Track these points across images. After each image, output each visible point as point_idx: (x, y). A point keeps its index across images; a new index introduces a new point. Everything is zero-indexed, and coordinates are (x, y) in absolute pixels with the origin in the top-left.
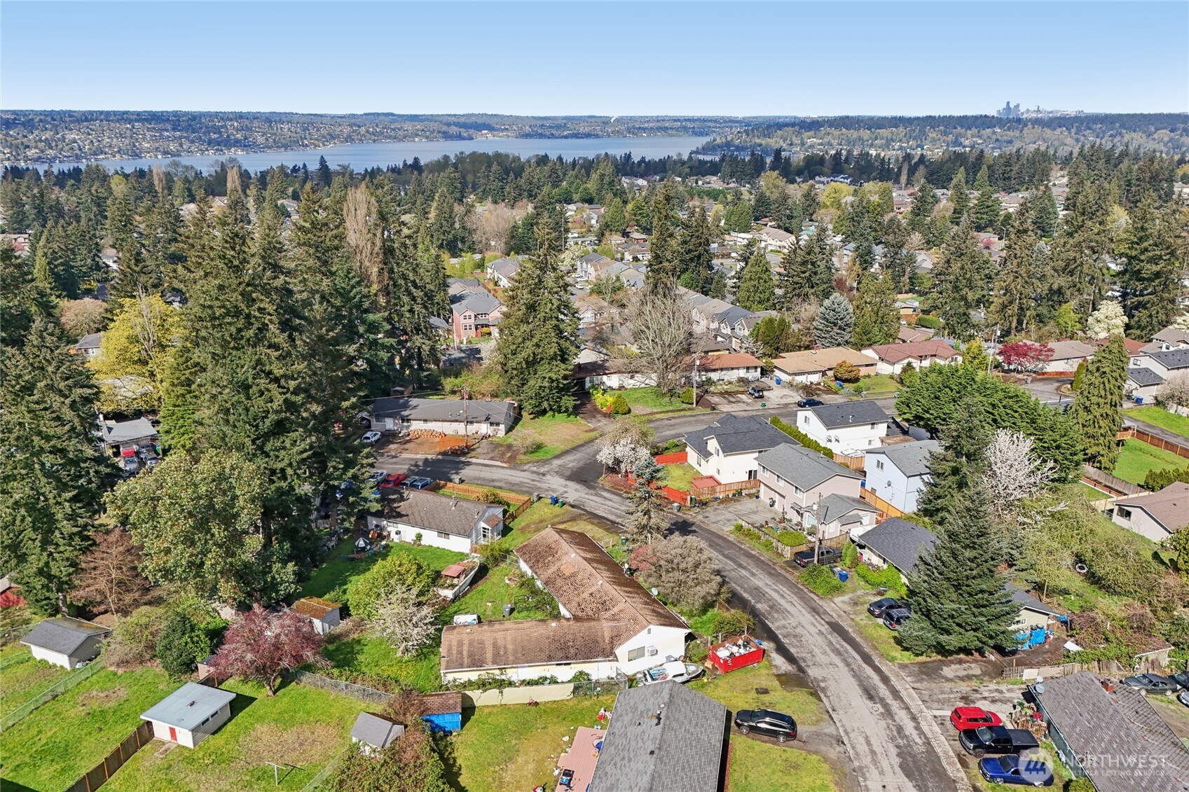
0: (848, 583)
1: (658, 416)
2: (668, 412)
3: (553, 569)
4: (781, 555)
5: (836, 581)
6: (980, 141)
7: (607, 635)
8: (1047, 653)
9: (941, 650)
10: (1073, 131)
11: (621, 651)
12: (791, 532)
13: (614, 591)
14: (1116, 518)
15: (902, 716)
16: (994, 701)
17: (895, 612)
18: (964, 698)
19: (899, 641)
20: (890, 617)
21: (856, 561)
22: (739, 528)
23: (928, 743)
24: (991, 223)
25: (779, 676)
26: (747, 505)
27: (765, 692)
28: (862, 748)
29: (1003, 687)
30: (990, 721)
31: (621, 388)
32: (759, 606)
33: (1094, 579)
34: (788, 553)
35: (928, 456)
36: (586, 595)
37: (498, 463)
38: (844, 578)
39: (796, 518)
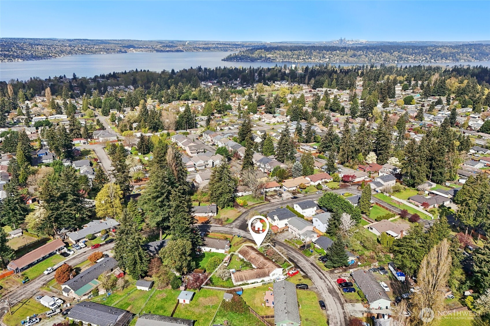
0: (313, 253)
1: (256, 205)
2: (257, 204)
3: (249, 257)
4: (297, 247)
5: (310, 253)
6: (332, 56)
7: (267, 271)
8: (355, 265)
9: (334, 267)
10: (365, 52)
11: (271, 275)
12: (298, 241)
13: (266, 261)
14: (370, 230)
15: (328, 282)
16: (345, 277)
17: (324, 260)
18: (339, 277)
19: (325, 266)
20: (323, 261)
21: (314, 247)
22: (286, 240)
23: (333, 287)
24: (338, 109)
25: (302, 276)
26: (286, 233)
27: (300, 280)
28: (321, 289)
29: (346, 274)
30: (344, 280)
31: (242, 196)
32: (295, 260)
33: (364, 247)
34: (299, 246)
35: (328, 220)
36: (259, 262)
37: (218, 225)
38: (312, 252)
39: (299, 237)
